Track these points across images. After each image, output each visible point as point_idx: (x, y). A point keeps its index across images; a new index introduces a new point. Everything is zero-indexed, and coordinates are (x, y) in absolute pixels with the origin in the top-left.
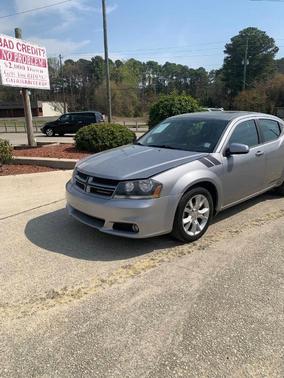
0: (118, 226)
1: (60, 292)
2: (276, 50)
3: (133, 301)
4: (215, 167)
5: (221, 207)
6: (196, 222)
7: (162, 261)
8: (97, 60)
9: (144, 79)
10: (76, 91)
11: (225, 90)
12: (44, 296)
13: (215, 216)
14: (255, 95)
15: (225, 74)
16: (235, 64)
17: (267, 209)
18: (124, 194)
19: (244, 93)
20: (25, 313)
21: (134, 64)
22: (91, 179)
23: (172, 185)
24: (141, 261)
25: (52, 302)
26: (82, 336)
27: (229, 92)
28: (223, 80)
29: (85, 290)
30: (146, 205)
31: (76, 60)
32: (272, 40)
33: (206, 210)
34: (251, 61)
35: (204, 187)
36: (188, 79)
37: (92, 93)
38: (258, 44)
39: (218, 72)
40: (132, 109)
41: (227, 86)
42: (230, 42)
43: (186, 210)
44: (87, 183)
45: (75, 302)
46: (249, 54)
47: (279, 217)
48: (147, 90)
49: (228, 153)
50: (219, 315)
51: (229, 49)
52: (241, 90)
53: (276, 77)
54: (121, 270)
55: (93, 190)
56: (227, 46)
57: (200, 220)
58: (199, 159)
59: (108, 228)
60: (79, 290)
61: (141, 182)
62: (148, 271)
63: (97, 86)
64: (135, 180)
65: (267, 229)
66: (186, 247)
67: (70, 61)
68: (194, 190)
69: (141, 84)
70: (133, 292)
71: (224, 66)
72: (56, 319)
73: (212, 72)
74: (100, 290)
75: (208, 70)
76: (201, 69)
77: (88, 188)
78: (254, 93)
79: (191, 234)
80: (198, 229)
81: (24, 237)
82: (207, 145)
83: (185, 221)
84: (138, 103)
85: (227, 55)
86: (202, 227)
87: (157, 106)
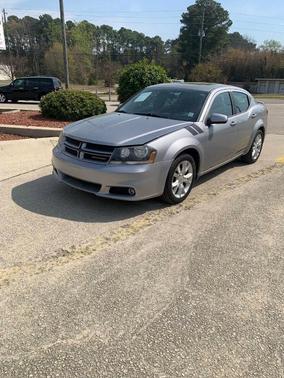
0: (114, 190)
1: (69, 251)
2: (230, 23)
3: (139, 253)
4: (199, 135)
5: (202, 173)
6: (182, 186)
7: (156, 220)
8: (46, 19)
9: (98, 45)
10: (23, 53)
11: (181, 62)
12: (55, 254)
13: (197, 180)
14: (211, 69)
15: (182, 45)
16: (191, 35)
17: (236, 174)
18: (120, 159)
19: (200, 65)
20: (42, 270)
21: (87, 27)
22: (84, 145)
23: (164, 151)
24: (137, 221)
25: (64, 259)
26: (102, 284)
27: (185, 64)
28: (179, 51)
29: (93, 247)
30: (141, 170)
31: (21, 16)
32: (226, 13)
33: (190, 175)
34: (206, 32)
35: (190, 154)
36: (144, 48)
37: (42, 56)
38: (213, 16)
39: (174, 42)
40: (85, 76)
41: (183, 57)
42: (186, 12)
43: (175, 174)
44: (80, 150)
45: (87, 257)
46: (205, 26)
47: (247, 181)
48: (101, 57)
49: (209, 123)
50: (215, 260)
51: (186, 19)
52: (197, 62)
53: (229, 51)
54: (120, 229)
55: (87, 157)
56: (184, 16)
57: (184, 184)
58: (186, 127)
59: (104, 192)
60: (87, 248)
61: (135, 148)
62: (146, 229)
63: (47, 48)
64: (130, 147)
65: (240, 191)
66: (173, 208)
67: (14, 18)
68: (182, 156)
69: (95, 50)
70: (137, 246)
71: (180, 36)
72: (73, 272)
73: (168, 42)
74: (106, 246)
75: (164, 40)
76: (157, 37)
77: (82, 154)
78: (210, 66)
79: (178, 196)
80: (183, 192)
81: (14, 204)
82: (191, 114)
83: (174, 185)
84: (93, 71)
85: (183, 25)
86: (186, 191)
87: (128, 74)
